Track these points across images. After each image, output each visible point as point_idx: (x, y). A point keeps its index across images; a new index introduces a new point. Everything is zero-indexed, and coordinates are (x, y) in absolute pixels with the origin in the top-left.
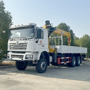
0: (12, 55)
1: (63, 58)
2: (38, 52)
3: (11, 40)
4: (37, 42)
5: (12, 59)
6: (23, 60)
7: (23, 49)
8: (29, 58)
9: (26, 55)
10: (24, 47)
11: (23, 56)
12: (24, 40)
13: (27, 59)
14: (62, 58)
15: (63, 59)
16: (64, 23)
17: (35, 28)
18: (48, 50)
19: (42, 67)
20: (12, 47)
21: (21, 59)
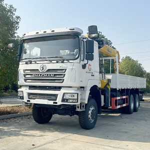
0: (29, 94)
1: (119, 98)
2: (83, 87)
3: (27, 63)
4: (84, 67)
5: (29, 101)
6: (58, 104)
7: (56, 81)
8: (71, 101)
9: (64, 94)
10: (57, 76)
11: (56, 96)
12: (57, 62)
13: (67, 101)
14: (117, 98)
15: (118, 100)
17: (80, 37)
18: (99, 83)
20: (29, 76)
21: (51, 103)
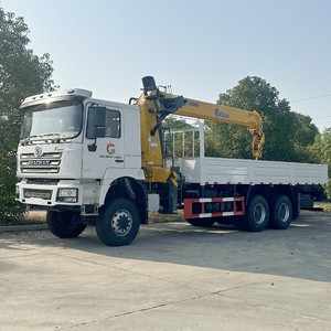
1: (209, 200)
2: (99, 180)
4: (93, 148)
5: (24, 201)
6: (52, 205)
7: (52, 170)
8: (69, 199)
9: (59, 189)
10: (53, 163)
11: (50, 192)
12: (53, 143)
13: (63, 201)
14: (202, 200)
15: (206, 204)
16: (255, 78)
17: (84, 103)
18: (139, 174)
19: (117, 228)
20: (26, 163)
21: (45, 203)
